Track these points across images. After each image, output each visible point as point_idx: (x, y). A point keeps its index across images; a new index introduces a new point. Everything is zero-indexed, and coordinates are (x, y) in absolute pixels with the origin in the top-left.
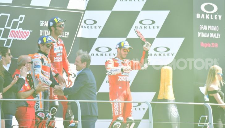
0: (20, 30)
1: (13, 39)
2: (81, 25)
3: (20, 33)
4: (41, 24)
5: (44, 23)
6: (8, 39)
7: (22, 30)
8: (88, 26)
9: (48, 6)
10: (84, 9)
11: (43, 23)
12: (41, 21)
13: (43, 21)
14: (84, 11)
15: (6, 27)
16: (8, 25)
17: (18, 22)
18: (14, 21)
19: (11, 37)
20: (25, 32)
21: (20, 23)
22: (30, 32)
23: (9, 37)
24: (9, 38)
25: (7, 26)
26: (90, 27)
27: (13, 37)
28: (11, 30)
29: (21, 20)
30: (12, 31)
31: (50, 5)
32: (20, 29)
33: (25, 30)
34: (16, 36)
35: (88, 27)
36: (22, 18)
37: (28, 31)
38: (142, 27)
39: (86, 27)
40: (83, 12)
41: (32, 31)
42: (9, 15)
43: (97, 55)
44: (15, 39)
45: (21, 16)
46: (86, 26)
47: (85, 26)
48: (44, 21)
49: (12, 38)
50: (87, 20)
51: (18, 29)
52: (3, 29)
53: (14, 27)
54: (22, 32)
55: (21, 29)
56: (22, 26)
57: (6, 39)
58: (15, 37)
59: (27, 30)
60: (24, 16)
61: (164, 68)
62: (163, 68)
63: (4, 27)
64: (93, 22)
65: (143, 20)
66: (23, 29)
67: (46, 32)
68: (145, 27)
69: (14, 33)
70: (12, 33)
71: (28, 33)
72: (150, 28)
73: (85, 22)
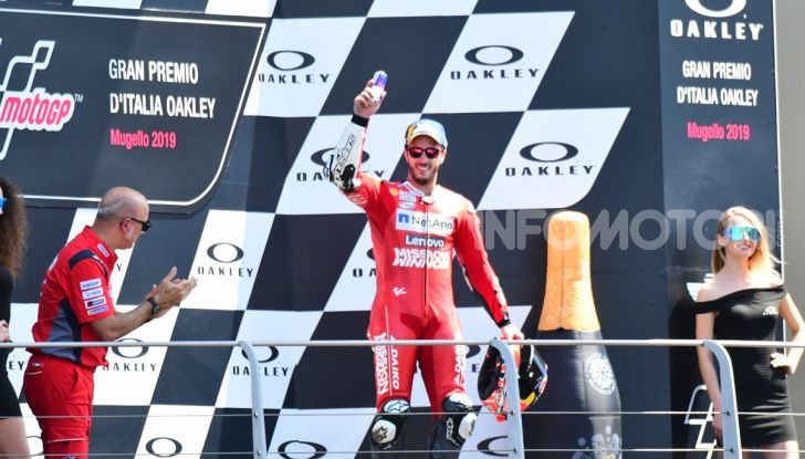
0: (37, 96)
1: (16, 130)
2: (259, 71)
3: (38, 106)
4: (113, 73)
5: (123, 69)
7: (47, 95)
8: (282, 73)
9: (138, 7)
10: (267, 12)
11: (120, 70)
12: (113, 61)
13: (120, 61)
14: (268, 21)
17: (30, 66)
18: (17, 64)
19: (8, 120)
20: (57, 102)
21: (38, 71)
23: (2, 119)
26: (288, 79)
27: (14, 120)
28: (8, 95)
29: (41, 58)
30: (11, 100)
31: (142, 5)
32: (37, 91)
33: (57, 96)
34: (23, 115)
35: (282, 79)
36: (43, 52)
37: (68, 97)
38: (477, 74)
39: (277, 79)
40: (263, 26)
41: (81, 99)
43: (318, 176)
44: (21, 127)
45: (40, 44)
46: (276, 73)
47: (271, 76)
48: (124, 62)
49: (11, 126)
50: (278, 52)
51: (31, 91)
54: (46, 102)
58: (21, 121)
60: (50, 45)
64: (300, 60)
65: (479, 50)
66: (50, 91)
67: (134, 100)
68: (486, 72)
69: (15, 105)
70: (9, 105)
71: (66, 107)
72: (506, 75)
73: (271, 59)
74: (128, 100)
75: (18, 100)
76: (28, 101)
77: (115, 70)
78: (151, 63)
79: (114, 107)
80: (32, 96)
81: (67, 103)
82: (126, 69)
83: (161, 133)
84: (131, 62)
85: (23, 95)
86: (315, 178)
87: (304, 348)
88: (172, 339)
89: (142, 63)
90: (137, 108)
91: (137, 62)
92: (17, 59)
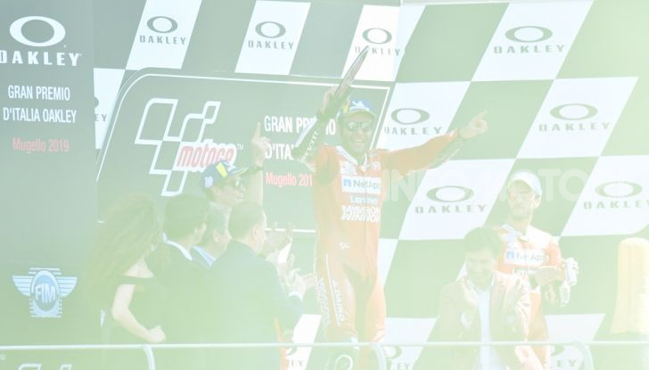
0: (207, 145)
1: (190, 173)
2: (385, 125)
3: (207, 153)
4: (268, 127)
5: (276, 124)
6: (173, 172)
7: (215, 145)
8: (403, 127)
9: (286, 72)
10: (392, 79)
11: (273, 124)
12: (267, 117)
13: (273, 118)
14: (392, 85)
15: (166, 138)
16: (174, 132)
17: (201, 121)
18: (191, 120)
19: (183, 165)
20: (223, 150)
21: (207, 125)
22: (239, 151)
23: (178, 164)
24: (175, 168)
25: (169, 135)
26: (408, 131)
27: (188, 165)
28: (184, 144)
29: (209, 115)
30: (186, 149)
31: (291, 72)
32: (206, 141)
33: (222, 145)
34: (196, 161)
35: (403, 131)
36: (211, 109)
37: (232, 146)
38: (560, 126)
39: (399, 131)
40: (389, 89)
41: (242, 147)
42: (175, 102)
43: (433, 209)
44: (194, 170)
45: (209, 104)
46: (399, 127)
47: (394, 129)
48: (276, 118)
49: (186, 169)
50: (400, 110)
51: (202, 141)
52: (158, 143)
53: (191, 135)
54: (214, 150)
55: (210, 142)
56: (215, 133)
57: (168, 173)
58: (194, 165)
59: (227, 143)
60: (217, 104)
61: (627, 241)
62: (623, 242)
63: (161, 138)
64: (418, 116)
65: (561, 107)
66: (217, 141)
67: (284, 149)
68: (567, 125)
69: (189, 153)
70: (184, 153)
71: (230, 154)
72: (584, 127)
73: (394, 115)
74: (279, 148)
75: (191, 149)
76: (200, 149)
77: (269, 124)
78: (298, 119)
79: (269, 154)
80: (203, 146)
81: (231, 151)
82: (278, 124)
83: (306, 175)
84: (281, 118)
85: (195, 145)
86: (430, 211)
87: (421, 348)
88: (316, 340)
89: (291, 118)
90: (286, 155)
91: (287, 118)
92: (191, 116)
